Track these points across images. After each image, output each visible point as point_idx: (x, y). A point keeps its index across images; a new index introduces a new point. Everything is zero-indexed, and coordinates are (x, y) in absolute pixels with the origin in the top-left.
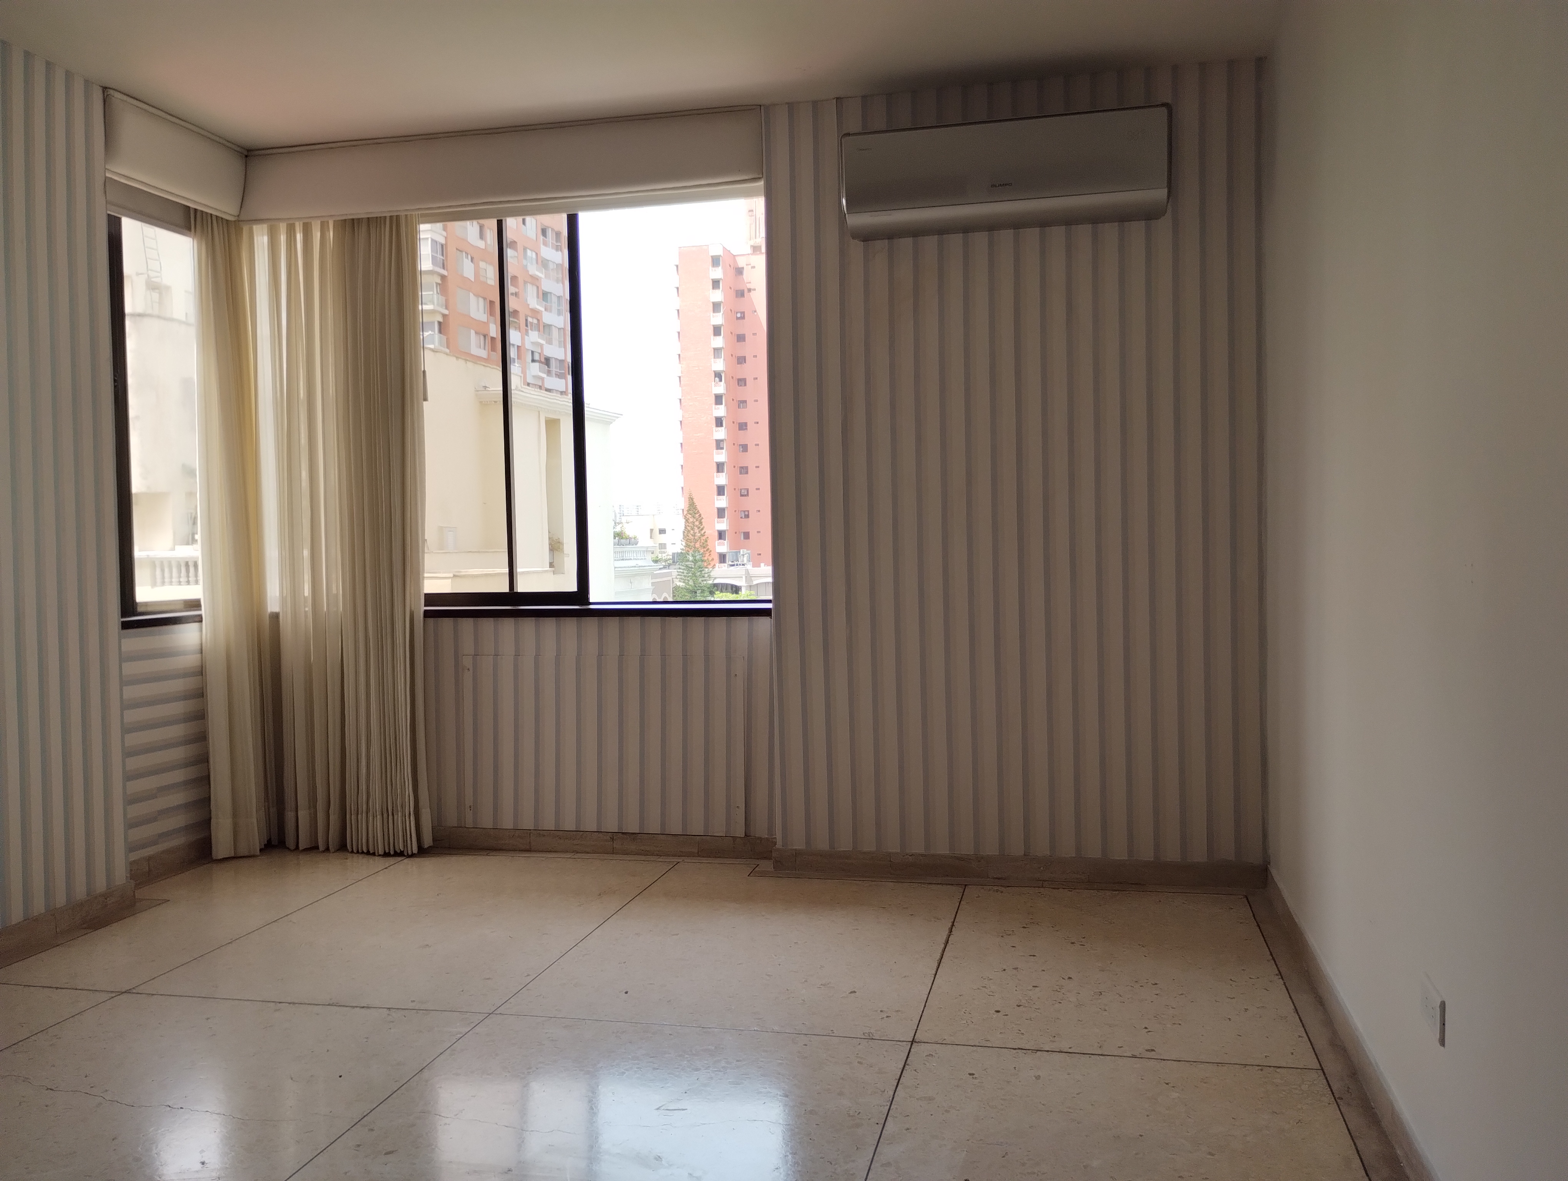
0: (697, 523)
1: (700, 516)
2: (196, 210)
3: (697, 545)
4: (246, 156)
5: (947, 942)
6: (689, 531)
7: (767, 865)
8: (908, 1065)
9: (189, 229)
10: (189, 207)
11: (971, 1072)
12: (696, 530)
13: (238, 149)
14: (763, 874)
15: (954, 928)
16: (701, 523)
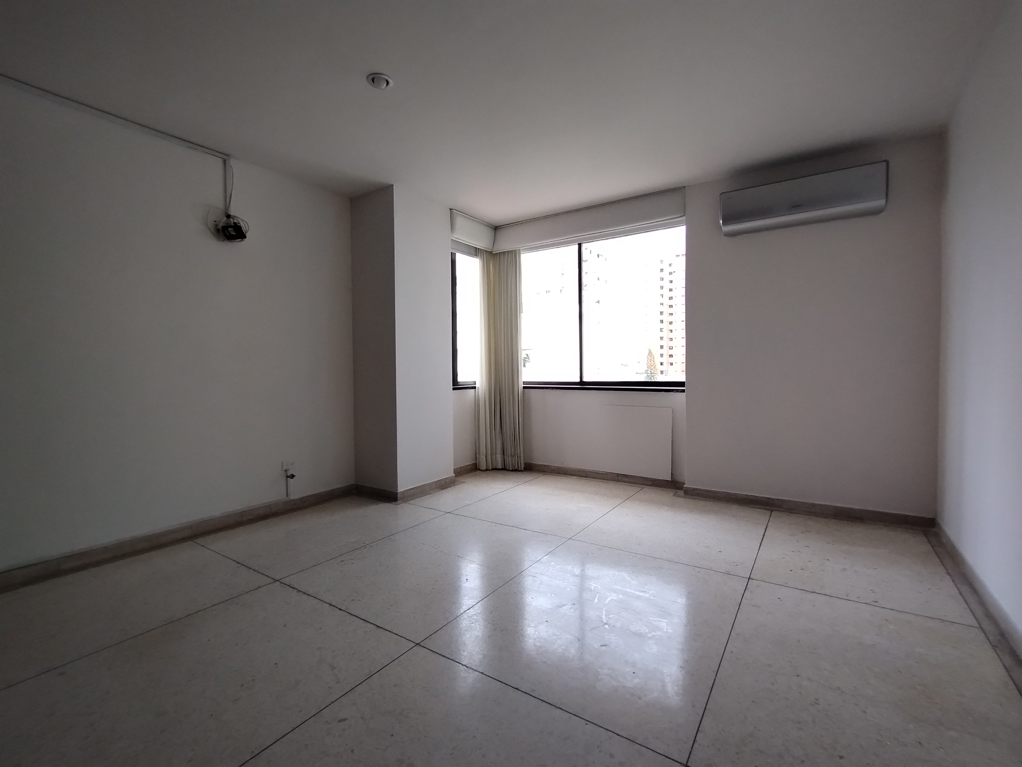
0: (652, 359)
1: (654, 356)
2: (479, 248)
3: (652, 367)
4: (495, 229)
5: (764, 535)
6: (648, 362)
7: (681, 493)
8: (747, 589)
9: (477, 256)
10: (477, 248)
11: (779, 597)
12: (652, 362)
13: (493, 227)
14: (679, 496)
15: (767, 529)
16: (654, 359)
